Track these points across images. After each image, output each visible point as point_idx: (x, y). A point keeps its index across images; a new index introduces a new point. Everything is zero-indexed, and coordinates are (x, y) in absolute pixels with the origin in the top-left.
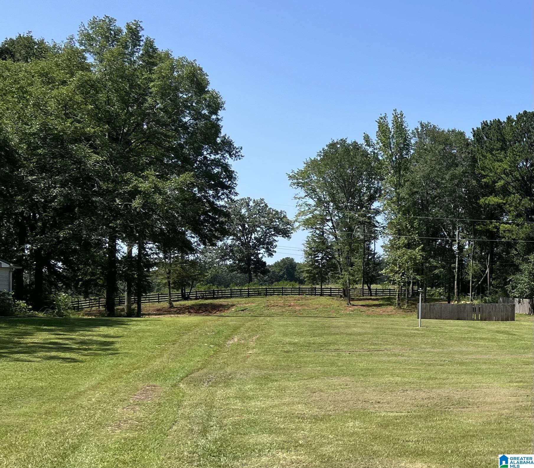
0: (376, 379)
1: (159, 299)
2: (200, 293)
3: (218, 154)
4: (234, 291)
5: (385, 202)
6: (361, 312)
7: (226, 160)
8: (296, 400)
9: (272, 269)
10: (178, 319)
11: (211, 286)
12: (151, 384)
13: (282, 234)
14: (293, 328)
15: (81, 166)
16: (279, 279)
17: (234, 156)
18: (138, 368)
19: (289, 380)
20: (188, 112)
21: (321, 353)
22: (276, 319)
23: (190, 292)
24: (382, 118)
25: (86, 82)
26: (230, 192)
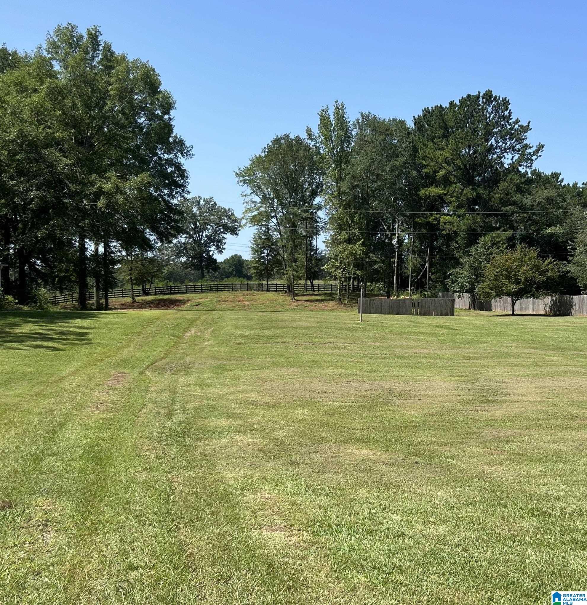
0: (321, 371)
2: (159, 288)
3: (171, 153)
4: (189, 287)
5: (327, 197)
6: (305, 307)
7: (179, 160)
8: (250, 388)
9: (222, 266)
11: (168, 283)
12: (121, 371)
13: (230, 231)
14: (243, 321)
15: (53, 170)
17: (185, 155)
18: (109, 357)
19: (242, 370)
20: (143, 113)
21: (270, 345)
22: (228, 313)
23: (150, 288)
24: (323, 111)
25: (54, 89)
26: (183, 190)
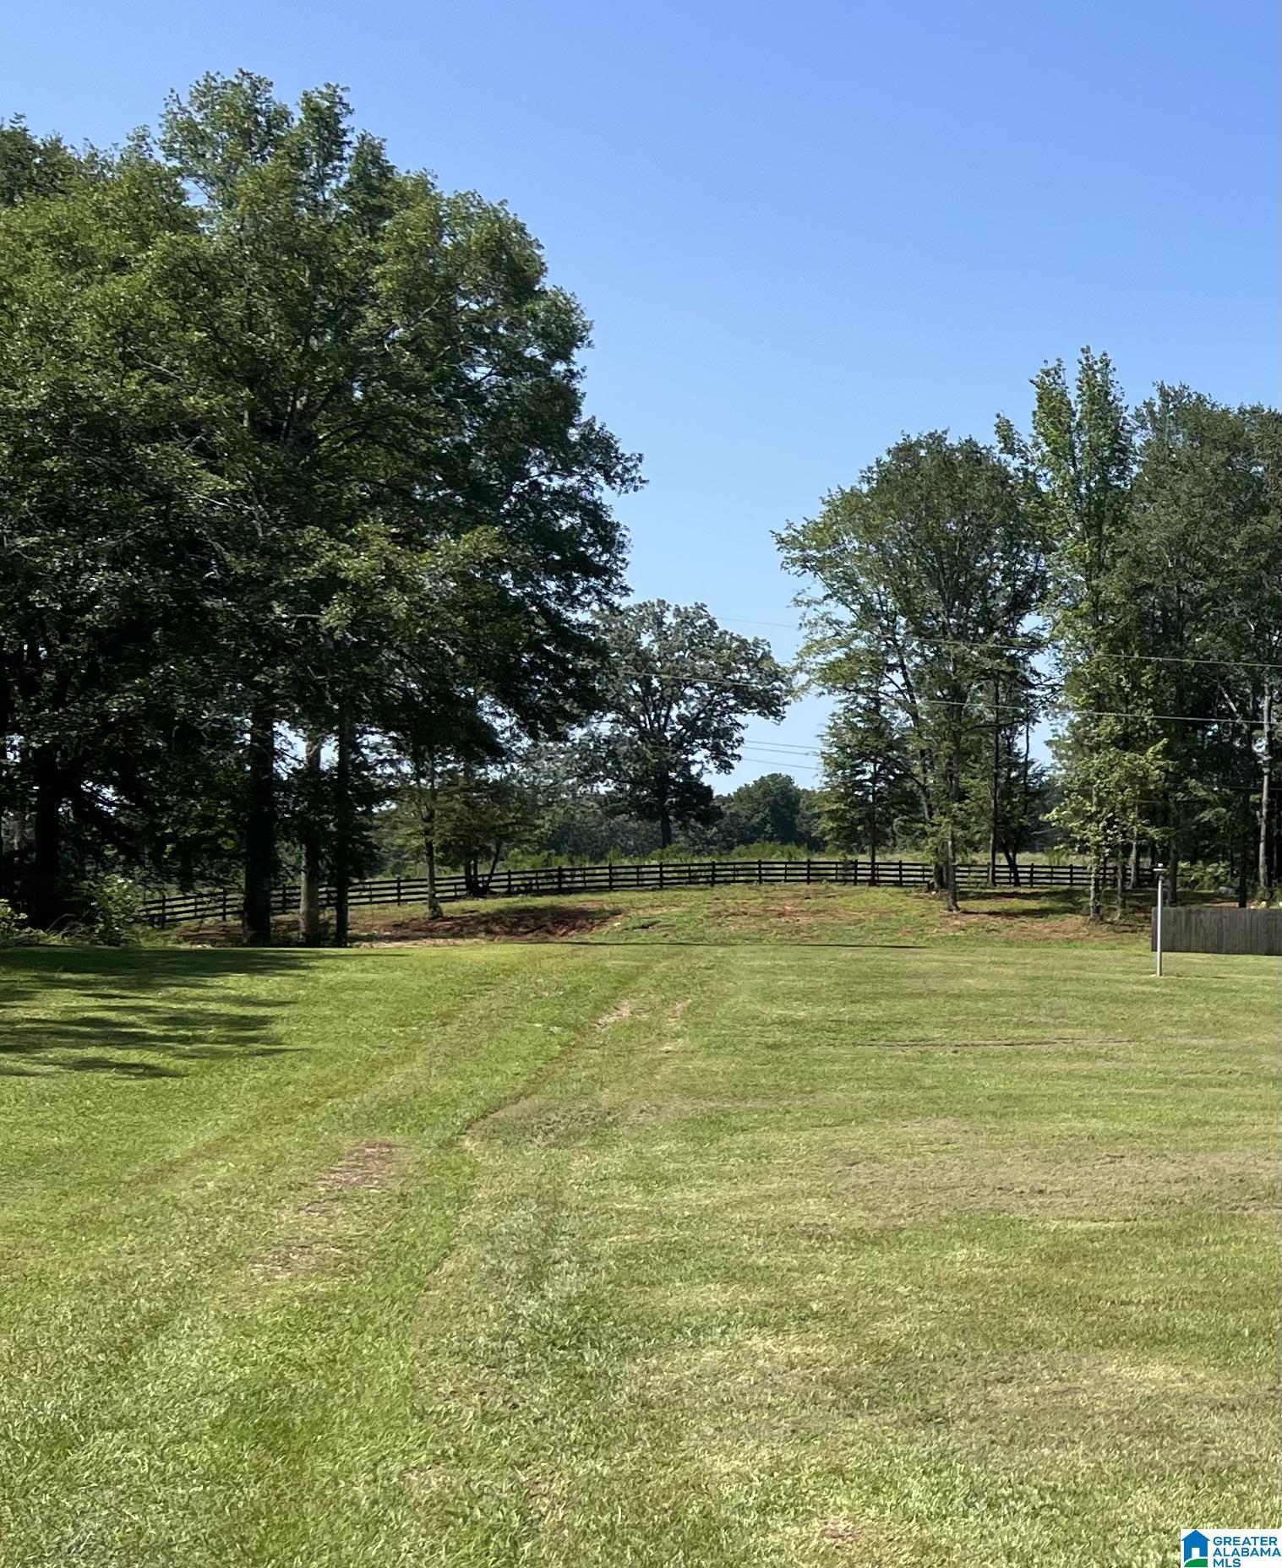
0: (1031, 1126)
1: (399, 894)
2: (521, 876)
3: (571, 474)
4: (618, 871)
5: (1058, 616)
6: (989, 931)
7: (597, 493)
8: (805, 1184)
9: (729, 808)
10: (456, 952)
11: (554, 858)
12: (378, 1139)
13: (759, 705)
14: (791, 978)
15: (169, 507)
16: (749, 836)
17: (618, 480)
18: (339, 1094)
19: (780, 1129)
20: (484, 351)
21: (874, 1050)
22: (742, 951)
23: (492, 874)
24: (1047, 374)
25: (185, 262)
26: (607, 584)
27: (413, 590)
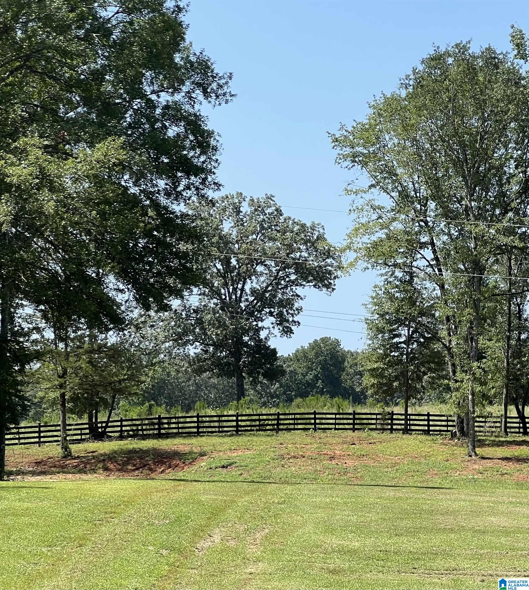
1: (39, 437)
2: (130, 423)
3: (176, 91)
4: (204, 419)
6: (502, 475)
7: (197, 107)
9: (289, 366)
11: (154, 409)
13: (314, 279)
14: (347, 513)
16: (304, 390)
17: (213, 95)
22: (306, 489)
23: (107, 422)
27: (59, 191)
